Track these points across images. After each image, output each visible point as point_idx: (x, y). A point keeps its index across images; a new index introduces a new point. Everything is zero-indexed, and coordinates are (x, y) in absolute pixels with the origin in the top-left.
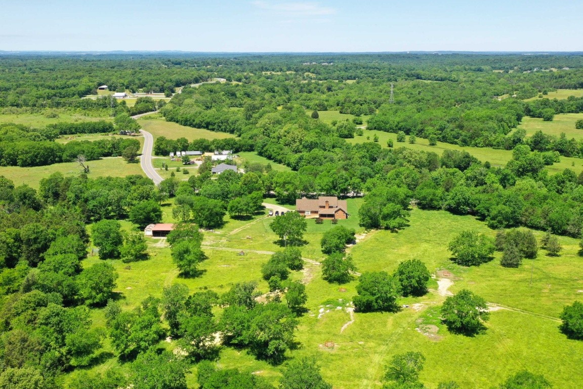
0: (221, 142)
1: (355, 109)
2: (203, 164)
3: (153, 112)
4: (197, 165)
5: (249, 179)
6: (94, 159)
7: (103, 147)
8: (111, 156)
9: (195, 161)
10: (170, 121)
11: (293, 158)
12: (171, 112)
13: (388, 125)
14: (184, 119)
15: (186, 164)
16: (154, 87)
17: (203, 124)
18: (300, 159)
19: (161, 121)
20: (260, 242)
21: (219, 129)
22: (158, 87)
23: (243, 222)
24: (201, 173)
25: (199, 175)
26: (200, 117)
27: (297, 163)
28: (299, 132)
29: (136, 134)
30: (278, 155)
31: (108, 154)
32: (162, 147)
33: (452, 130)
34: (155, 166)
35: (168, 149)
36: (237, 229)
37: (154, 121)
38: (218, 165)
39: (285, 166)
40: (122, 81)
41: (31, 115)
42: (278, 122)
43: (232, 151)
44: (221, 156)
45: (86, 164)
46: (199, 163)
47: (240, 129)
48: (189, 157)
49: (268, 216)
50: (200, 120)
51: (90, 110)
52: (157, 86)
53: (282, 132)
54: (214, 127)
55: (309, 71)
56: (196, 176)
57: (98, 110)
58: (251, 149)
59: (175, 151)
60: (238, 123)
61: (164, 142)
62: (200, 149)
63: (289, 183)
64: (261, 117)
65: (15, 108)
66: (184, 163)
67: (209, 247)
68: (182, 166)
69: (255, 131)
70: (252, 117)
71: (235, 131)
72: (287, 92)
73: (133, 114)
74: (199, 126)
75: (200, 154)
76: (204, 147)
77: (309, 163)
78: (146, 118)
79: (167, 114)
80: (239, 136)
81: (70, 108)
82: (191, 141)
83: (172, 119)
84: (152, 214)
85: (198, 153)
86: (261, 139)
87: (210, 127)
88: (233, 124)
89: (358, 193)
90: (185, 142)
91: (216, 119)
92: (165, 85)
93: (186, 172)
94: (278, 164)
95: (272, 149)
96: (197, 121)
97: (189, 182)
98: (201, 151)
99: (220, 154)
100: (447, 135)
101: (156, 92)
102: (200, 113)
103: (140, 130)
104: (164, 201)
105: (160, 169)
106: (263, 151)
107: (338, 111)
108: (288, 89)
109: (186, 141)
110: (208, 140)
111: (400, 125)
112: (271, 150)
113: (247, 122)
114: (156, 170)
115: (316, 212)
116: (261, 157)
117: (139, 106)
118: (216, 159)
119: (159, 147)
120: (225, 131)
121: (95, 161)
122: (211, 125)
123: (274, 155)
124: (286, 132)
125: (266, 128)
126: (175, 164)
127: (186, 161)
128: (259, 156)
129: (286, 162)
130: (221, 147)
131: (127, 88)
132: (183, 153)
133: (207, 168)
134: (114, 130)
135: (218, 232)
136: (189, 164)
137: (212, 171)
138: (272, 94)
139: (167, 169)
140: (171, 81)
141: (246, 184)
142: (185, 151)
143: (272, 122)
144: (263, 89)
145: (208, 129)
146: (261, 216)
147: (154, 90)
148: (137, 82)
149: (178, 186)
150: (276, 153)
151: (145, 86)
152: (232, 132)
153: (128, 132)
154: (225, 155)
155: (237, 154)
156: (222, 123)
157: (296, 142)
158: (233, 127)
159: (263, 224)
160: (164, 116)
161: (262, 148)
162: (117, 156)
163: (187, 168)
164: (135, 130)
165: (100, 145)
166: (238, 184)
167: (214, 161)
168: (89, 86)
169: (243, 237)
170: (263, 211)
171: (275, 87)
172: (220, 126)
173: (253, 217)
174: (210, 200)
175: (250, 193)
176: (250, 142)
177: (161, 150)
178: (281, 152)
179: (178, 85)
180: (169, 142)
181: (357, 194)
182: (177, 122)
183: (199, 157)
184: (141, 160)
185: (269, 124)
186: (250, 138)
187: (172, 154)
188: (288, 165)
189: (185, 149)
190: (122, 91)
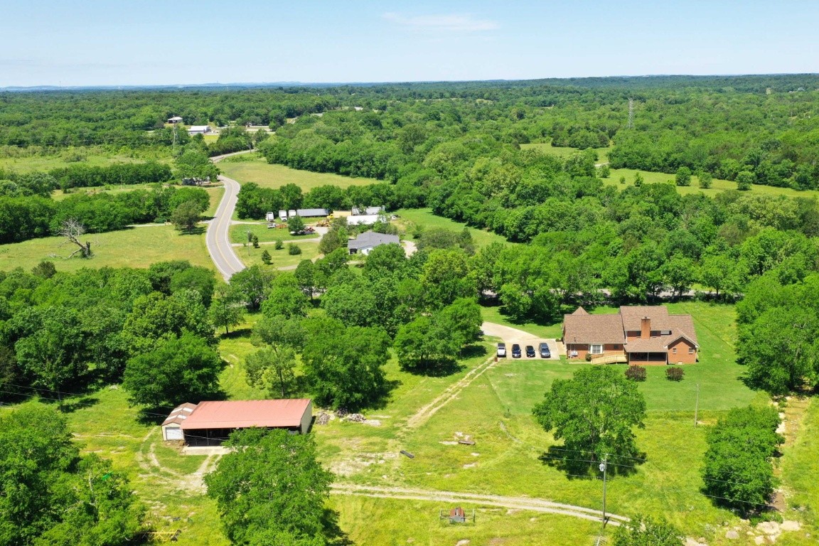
0: (365, 191)
1: (579, 138)
2: (329, 232)
3: (248, 151)
4: (319, 236)
5: (446, 266)
6: (116, 229)
7: (136, 205)
8: (153, 222)
9: (314, 228)
10: (274, 162)
11: (511, 218)
12: (276, 149)
13: (649, 159)
14: (297, 158)
15: (296, 234)
16: (253, 117)
17: (329, 165)
18: (526, 218)
19: (258, 164)
20: (501, 457)
21: (358, 173)
22: (259, 118)
23: (435, 380)
24: (325, 252)
25: (322, 256)
26: (324, 152)
27: (521, 227)
28: (507, 170)
29: (212, 184)
30: (477, 212)
31: (148, 219)
32: (250, 202)
33: (775, 163)
34: (234, 238)
35: (263, 206)
36: (425, 408)
37: (248, 164)
38: (360, 235)
39: (492, 234)
40: (204, 109)
41: (41, 159)
42: (463, 157)
43: (384, 207)
44: (364, 216)
45: (84, 239)
46: (322, 231)
47: (396, 171)
48: (303, 220)
49: (496, 360)
50: (324, 157)
51: (142, 150)
52: (257, 115)
53: (473, 172)
54: (349, 169)
55: (482, 97)
56: (314, 260)
57: (156, 149)
58: (420, 203)
59: (276, 209)
60: (390, 160)
61: (254, 194)
62: (325, 205)
63: (538, 273)
64: (429, 151)
65: (15, 147)
66: (293, 232)
67: (352, 487)
68: (285, 239)
69: (423, 173)
70: (413, 151)
71: (387, 175)
72: (459, 120)
73: (215, 154)
74: (323, 169)
75: (325, 214)
76: (333, 202)
77: (551, 225)
78: (235, 160)
79: (269, 152)
80: (395, 182)
81: (109, 146)
82: (306, 190)
83: (278, 160)
84: (187, 375)
85: (321, 212)
86: (438, 183)
87: (342, 169)
88: (381, 163)
89: (682, 289)
90: (296, 192)
91: (351, 155)
92: (270, 114)
93: (295, 251)
94: (478, 230)
95: (464, 202)
96: (319, 159)
97: (297, 275)
98: (326, 208)
99: (363, 213)
100: (766, 172)
101: (256, 125)
102: (324, 147)
103: (220, 177)
104: (235, 323)
105: (242, 245)
106: (444, 205)
107: (550, 144)
108: (459, 117)
109: (298, 191)
110: (339, 189)
111: (671, 159)
112: (461, 203)
113: (407, 157)
114: (233, 247)
115: (617, 347)
116: (441, 218)
117: (224, 142)
118: (356, 224)
119: (245, 202)
120: (368, 176)
121: (116, 232)
122: (344, 165)
123: (468, 212)
124: (480, 171)
125: (440, 167)
126: (274, 236)
127: (295, 227)
128: (435, 217)
129: (495, 226)
130: (363, 202)
131: (212, 120)
132: (292, 213)
133: (338, 241)
134: (173, 179)
135: (373, 419)
136: (303, 234)
137: (350, 246)
138: (437, 122)
139: (256, 246)
140: (280, 107)
141: (436, 281)
142: (295, 209)
143: (450, 157)
144: (421, 116)
145: (339, 173)
146: (479, 360)
147: (253, 122)
148: (227, 110)
149: (271, 286)
150: (471, 208)
151: (239, 116)
152: (381, 176)
153: (197, 181)
154: (372, 216)
155: (395, 213)
156: (363, 162)
157: (503, 188)
158: (381, 168)
159: (489, 384)
160: (265, 156)
161: (443, 201)
162: (163, 222)
163: (298, 241)
164: (210, 176)
165: (131, 201)
166: (417, 279)
167: (352, 228)
168: (152, 117)
169: (448, 437)
170: (478, 343)
171: (441, 114)
172: (359, 168)
173: (460, 363)
174: (350, 330)
175: (448, 302)
176: (417, 191)
177: (250, 209)
178: (482, 207)
179: (290, 115)
180: (266, 193)
181: (681, 293)
182: (286, 164)
183: (323, 221)
184: (208, 230)
185: (446, 161)
186: (416, 184)
187: (270, 216)
188: (500, 231)
189: (296, 205)
190: (204, 123)
